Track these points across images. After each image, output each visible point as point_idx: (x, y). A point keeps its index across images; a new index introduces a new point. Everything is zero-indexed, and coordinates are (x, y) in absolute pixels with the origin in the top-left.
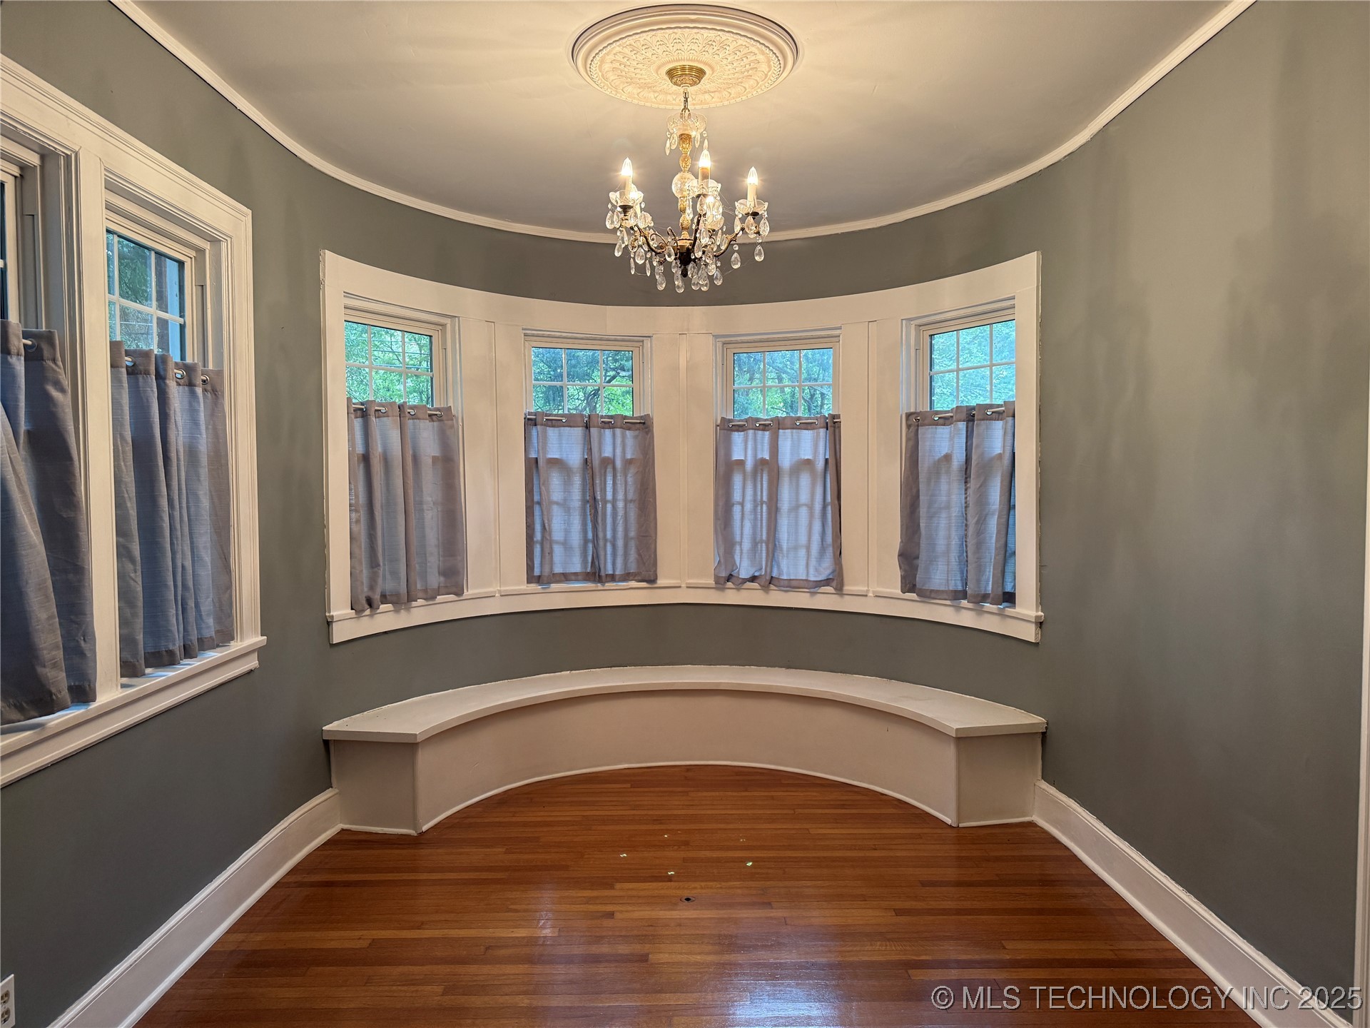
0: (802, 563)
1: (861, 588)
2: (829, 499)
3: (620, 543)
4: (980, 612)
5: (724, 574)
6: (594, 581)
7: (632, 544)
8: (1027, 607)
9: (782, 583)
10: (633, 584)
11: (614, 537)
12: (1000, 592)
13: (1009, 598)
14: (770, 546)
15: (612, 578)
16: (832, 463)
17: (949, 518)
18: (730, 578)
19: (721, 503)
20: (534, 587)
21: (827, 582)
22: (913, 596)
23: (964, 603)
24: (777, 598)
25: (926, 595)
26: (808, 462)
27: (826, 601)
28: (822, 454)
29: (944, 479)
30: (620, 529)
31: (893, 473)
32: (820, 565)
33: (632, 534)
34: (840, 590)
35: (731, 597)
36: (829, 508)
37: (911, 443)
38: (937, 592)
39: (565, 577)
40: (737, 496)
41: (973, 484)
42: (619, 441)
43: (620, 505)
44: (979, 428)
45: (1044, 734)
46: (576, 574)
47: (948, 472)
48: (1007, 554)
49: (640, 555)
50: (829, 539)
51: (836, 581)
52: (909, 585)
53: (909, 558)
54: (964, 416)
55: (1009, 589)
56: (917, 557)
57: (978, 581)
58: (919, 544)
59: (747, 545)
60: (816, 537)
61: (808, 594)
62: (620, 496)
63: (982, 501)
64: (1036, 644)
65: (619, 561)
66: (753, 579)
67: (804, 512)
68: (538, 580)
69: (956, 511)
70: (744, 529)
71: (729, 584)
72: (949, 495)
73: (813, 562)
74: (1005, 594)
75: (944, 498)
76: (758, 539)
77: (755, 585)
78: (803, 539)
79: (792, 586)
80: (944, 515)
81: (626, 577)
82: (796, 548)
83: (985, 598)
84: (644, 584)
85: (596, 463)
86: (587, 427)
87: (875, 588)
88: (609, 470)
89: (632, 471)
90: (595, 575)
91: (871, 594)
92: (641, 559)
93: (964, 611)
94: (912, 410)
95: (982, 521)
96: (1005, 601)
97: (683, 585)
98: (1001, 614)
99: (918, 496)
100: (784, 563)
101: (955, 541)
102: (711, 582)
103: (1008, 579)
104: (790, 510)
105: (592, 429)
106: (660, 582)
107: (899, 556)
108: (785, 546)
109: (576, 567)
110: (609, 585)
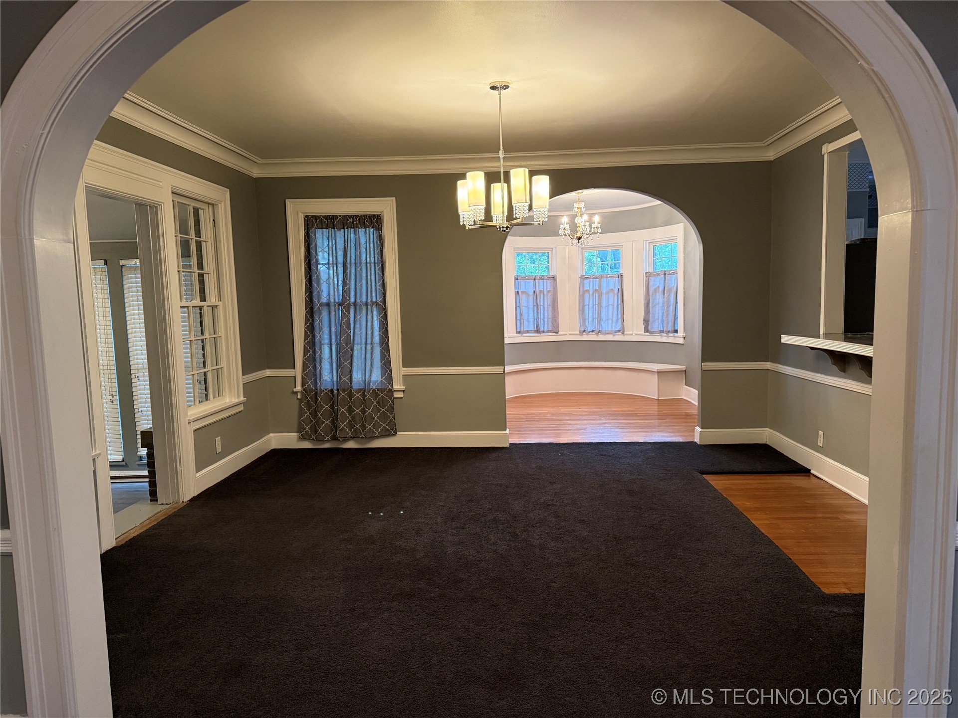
0: (610, 325)
1: (631, 333)
2: (619, 303)
3: (546, 320)
4: (668, 337)
5: (583, 330)
6: (538, 333)
7: (550, 320)
8: (681, 333)
9: (603, 332)
10: (550, 334)
11: (544, 318)
12: (673, 329)
13: (676, 331)
14: (599, 320)
15: (543, 332)
16: (620, 290)
17: (659, 307)
18: (584, 331)
19: (581, 305)
20: (518, 335)
21: (619, 331)
22: (648, 334)
23: (663, 334)
24: (601, 337)
25: (651, 333)
26: (612, 289)
27: (619, 337)
28: (617, 286)
29: (658, 294)
30: (546, 315)
31: (642, 293)
32: (616, 325)
33: (550, 317)
34: (623, 333)
35: (585, 338)
36: (620, 305)
37: (647, 282)
38: (655, 331)
39: (528, 332)
40: (587, 302)
41: (666, 295)
42: (545, 284)
43: (546, 306)
44: (667, 277)
45: (685, 371)
46: (531, 330)
47: (659, 292)
48: (675, 318)
49: (552, 324)
50: (620, 316)
51: (622, 331)
52: (647, 330)
53: (646, 321)
54: (663, 273)
55: (676, 329)
56: (649, 321)
57: (667, 327)
58: (649, 316)
59: (590, 319)
60: (615, 316)
61: (612, 336)
62: (546, 303)
63: (668, 301)
64: (683, 344)
65: (546, 326)
66: (593, 331)
67: (611, 307)
68: (519, 333)
69: (661, 304)
70: (589, 314)
71: (584, 333)
72: (659, 299)
73: (614, 324)
74: (675, 330)
75: (658, 301)
76: (594, 317)
77: (594, 333)
78: (610, 317)
79: (607, 333)
80: (657, 306)
81: (548, 331)
82: (608, 320)
83: (669, 332)
84: (555, 334)
85: (538, 292)
86: (534, 279)
87: (635, 332)
88: (542, 294)
89: (550, 294)
90: (538, 331)
91: (634, 334)
92: (553, 326)
93: (664, 337)
94: (648, 271)
95: (668, 307)
96: (675, 332)
97: (568, 334)
98: (674, 337)
99: (649, 300)
100: (604, 326)
101: (660, 314)
102: (578, 333)
103: (676, 325)
104: (606, 307)
105: (536, 280)
106: (560, 333)
107: (643, 320)
108: (604, 320)
109: (532, 328)
110: (542, 334)
